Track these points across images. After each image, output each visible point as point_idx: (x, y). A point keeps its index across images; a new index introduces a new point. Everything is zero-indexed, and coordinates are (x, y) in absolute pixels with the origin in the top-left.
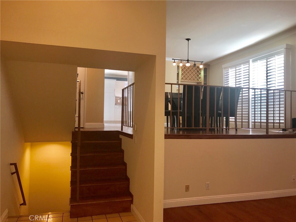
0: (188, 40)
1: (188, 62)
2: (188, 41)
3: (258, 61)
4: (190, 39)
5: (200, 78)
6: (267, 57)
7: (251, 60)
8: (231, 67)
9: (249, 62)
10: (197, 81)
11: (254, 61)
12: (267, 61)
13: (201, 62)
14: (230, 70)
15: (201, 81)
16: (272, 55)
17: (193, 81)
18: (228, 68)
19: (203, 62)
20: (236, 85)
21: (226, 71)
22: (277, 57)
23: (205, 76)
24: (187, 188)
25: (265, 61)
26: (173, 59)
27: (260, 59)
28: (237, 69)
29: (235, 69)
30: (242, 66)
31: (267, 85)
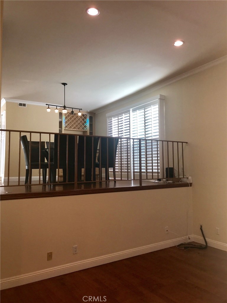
0: (64, 84)
1: (65, 109)
2: (65, 86)
3: (137, 111)
4: (67, 84)
5: (85, 126)
6: (144, 107)
7: (131, 109)
8: (114, 116)
9: (129, 111)
10: (82, 130)
11: (134, 111)
12: (145, 110)
13: (80, 109)
14: (113, 119)
15: (86, 130)
16: (149, 105)
17: (78, 130)
18: (111, 117)
19: (81, 109)
20: (118, 134)
21: (109, 120)
22: (152, 107)
23: (91, 125)
24: (50, 256)
25: (143, 111)
26: (47, 105)
27: (139, 109)
28: (119, 118)
29: (117, 118)
30: (124, 116)
31: (145, 134)
